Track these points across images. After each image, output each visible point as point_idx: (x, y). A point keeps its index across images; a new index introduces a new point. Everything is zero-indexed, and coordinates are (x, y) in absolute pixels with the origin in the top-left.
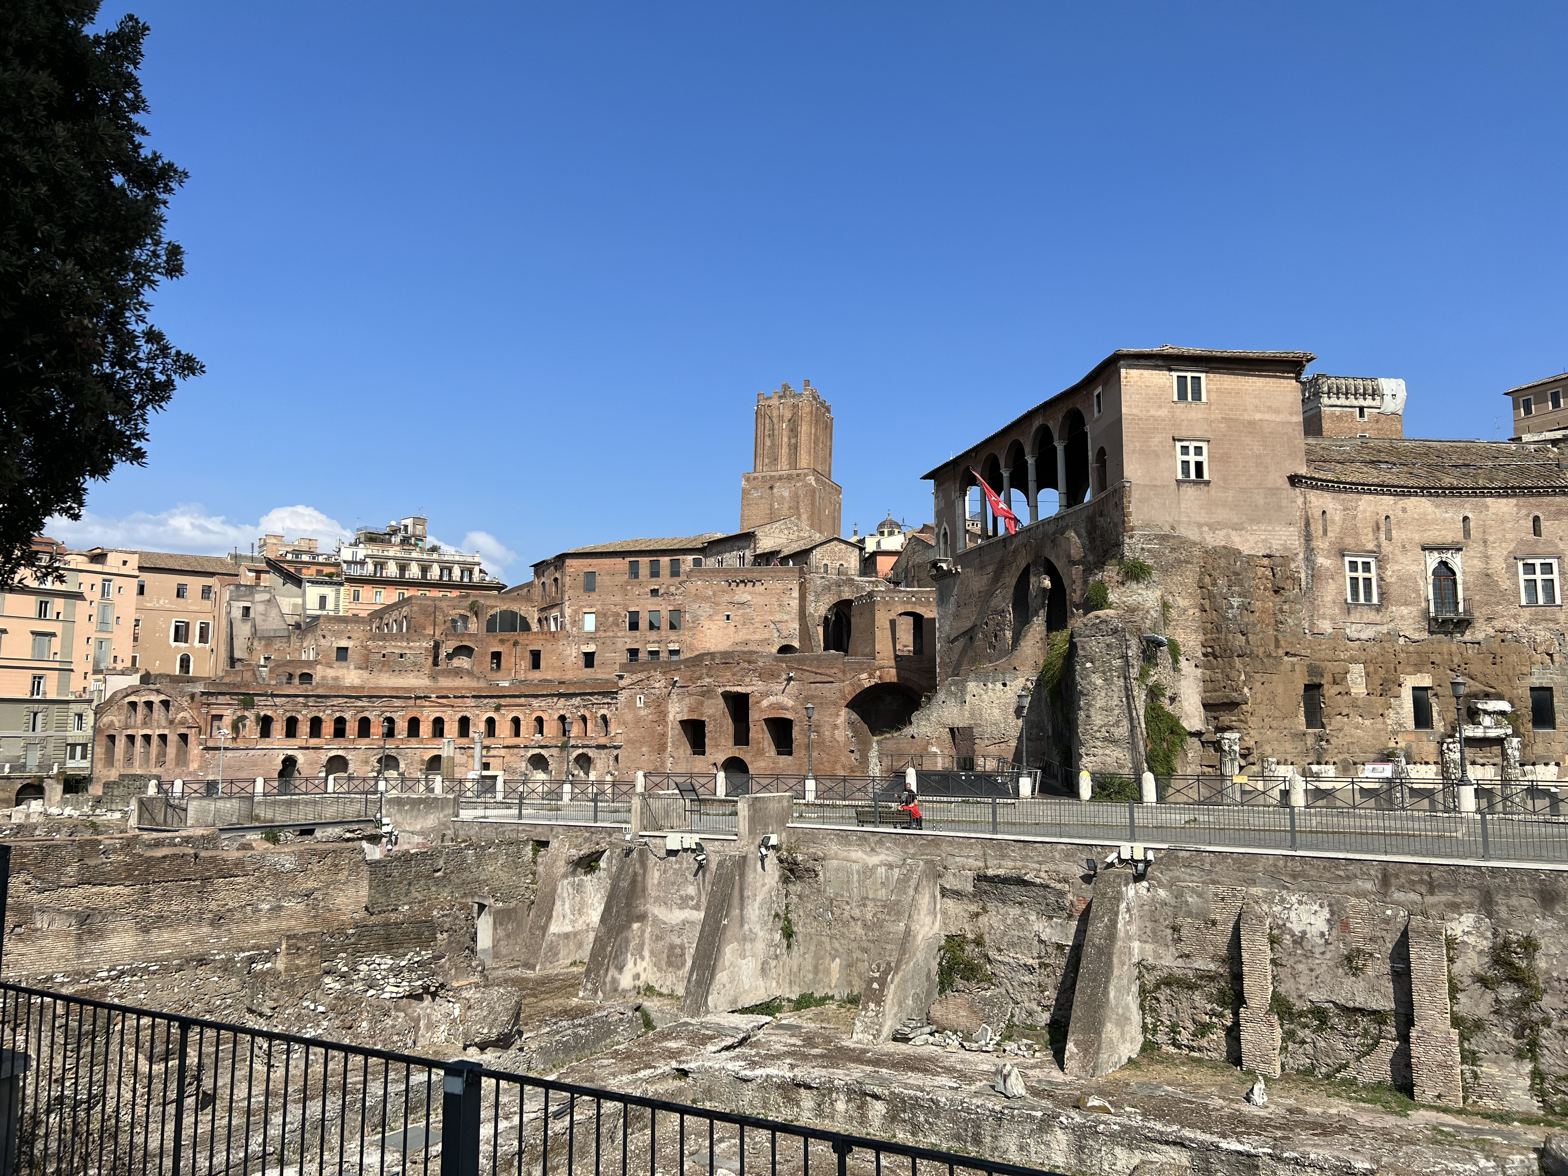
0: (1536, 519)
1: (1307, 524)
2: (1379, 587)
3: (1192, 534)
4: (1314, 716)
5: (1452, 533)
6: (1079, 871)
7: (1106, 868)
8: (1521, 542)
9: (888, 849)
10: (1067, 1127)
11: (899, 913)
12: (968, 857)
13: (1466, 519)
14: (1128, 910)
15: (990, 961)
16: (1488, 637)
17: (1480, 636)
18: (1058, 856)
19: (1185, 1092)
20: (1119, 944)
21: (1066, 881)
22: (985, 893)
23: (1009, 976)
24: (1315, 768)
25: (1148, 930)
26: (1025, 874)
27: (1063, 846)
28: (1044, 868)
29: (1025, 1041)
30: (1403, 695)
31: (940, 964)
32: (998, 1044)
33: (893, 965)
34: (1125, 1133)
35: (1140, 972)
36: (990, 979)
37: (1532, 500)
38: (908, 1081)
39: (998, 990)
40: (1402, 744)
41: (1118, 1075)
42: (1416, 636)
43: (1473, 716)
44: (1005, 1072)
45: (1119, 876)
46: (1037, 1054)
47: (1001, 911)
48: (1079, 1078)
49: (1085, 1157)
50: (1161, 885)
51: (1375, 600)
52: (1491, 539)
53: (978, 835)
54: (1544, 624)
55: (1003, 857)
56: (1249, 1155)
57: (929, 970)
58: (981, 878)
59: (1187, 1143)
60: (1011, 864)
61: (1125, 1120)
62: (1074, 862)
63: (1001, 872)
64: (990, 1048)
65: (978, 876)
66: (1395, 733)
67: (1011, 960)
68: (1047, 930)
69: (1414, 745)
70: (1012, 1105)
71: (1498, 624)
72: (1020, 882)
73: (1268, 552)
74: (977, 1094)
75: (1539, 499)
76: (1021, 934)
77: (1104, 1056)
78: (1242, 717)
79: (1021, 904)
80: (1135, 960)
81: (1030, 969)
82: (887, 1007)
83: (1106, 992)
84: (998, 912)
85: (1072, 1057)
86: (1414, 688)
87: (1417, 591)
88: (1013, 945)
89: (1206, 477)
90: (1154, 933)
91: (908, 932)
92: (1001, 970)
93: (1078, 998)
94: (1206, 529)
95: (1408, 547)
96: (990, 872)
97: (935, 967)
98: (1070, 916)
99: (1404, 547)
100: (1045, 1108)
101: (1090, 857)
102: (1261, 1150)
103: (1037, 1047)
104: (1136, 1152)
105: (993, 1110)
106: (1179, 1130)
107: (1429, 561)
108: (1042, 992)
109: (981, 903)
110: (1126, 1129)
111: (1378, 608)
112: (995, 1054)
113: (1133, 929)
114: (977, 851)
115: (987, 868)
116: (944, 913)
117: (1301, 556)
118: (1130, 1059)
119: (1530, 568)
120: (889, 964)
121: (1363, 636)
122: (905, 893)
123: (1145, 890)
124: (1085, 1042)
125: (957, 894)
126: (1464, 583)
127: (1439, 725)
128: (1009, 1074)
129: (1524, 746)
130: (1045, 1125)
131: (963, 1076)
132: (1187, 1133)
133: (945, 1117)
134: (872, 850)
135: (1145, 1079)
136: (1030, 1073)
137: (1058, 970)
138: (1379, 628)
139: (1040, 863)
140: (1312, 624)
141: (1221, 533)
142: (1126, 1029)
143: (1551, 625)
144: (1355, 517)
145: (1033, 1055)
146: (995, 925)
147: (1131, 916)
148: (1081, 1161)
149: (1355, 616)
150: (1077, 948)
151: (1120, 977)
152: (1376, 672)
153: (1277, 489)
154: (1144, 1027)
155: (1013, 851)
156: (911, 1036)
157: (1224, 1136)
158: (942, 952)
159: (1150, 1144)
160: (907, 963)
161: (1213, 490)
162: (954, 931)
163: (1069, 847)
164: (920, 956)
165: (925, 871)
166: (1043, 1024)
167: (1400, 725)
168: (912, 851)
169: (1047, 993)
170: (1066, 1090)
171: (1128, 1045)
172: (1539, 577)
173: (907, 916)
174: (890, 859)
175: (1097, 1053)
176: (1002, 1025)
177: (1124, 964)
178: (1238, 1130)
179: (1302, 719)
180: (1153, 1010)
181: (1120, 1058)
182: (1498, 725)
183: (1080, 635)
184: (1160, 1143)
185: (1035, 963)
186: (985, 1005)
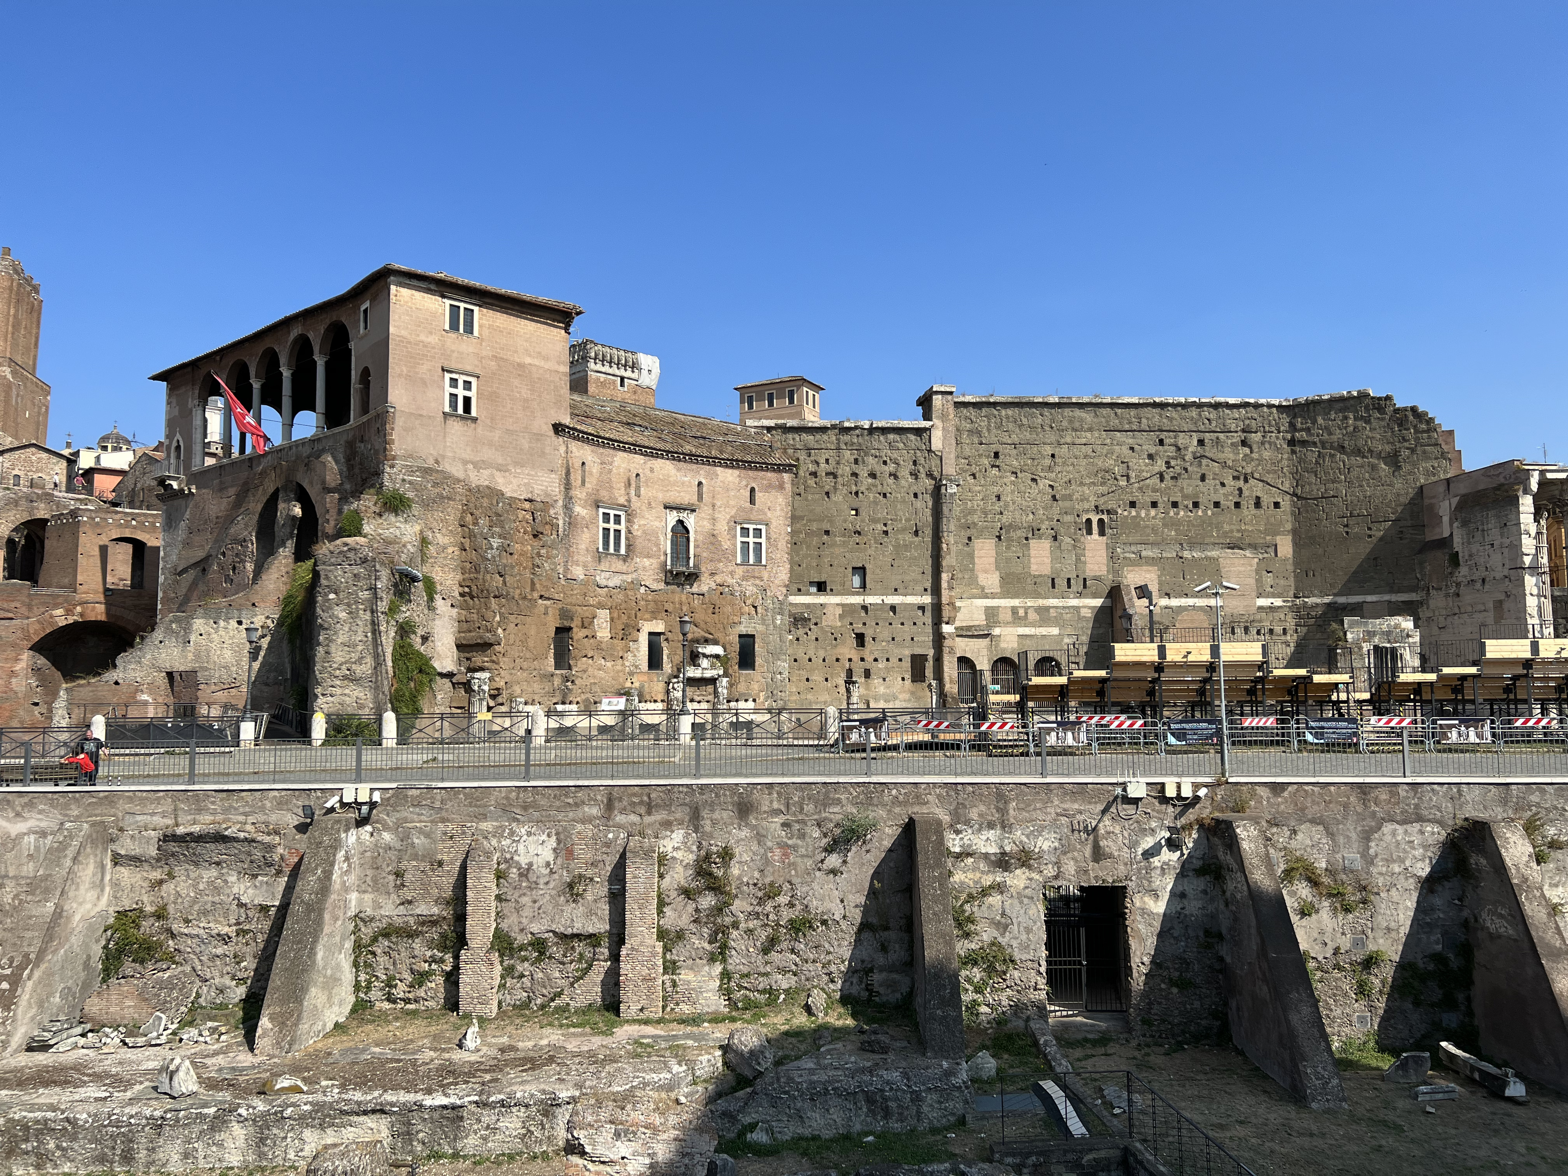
0: (752, 490)
1: (568, 473)
2: (627, 539)
3: (457, 470)
4: (563, 658)
5: (688, 497)
6: (293, 820)
7: (325, 814)
8: (741, 509)
9: (40, 812)
10: (246, 1120)
11: (47, 891)
12: (153, 814)
13: (700, 484)
14: (347, 859)
15: (173, 936)
16: (711, 590)
17: (704, 589)
18: (268, 805)
19: (394, 1050)
20: (333, 897)
21: (276, 832)
22: (173, 855)
23: (198, 950)
24: (560, 708)
25: (368, 879)
26: (226, 829)
27: (276, 793)
28: (251, 819)
29: (210, 1024)
30: (640, 639)
31: (105, 947)
32: (174, 1033)
33: (32, 956)
34: (317, 1112)
35: (356, 926)
36: (171, 958)
37: (750, 473)
38: (36, 1101)
39: (180, 969)
40: (637, 685)
41: (320, 1045)
42: (654, 586)
43: (694, 658)
44: (172, 1067)
45: (338, 821)
46: (223, 1038)
47: (192, 875)
48: (271, 1057)
49: (266, 1149)
50: (386, 828)
51: (623, 551)
52: (718, 504)
53: (169, 788)
54: (752, 581)
55: (199, 811)
56: (454, 1107)
57: (89, 957)
58: (169, 838)
59: (388, 1108)
60: (209, 818)
61: (320, 1097)
62: (288, 810)
63: (196, 829)
64: (163, 1040)
65: (165, 836)
66: (631, 674)
67: (202, 931)
68: (250, 891)
69: (646, 685)
70: (177, 1107)
71: (719, 579)
72: (220, 838)
73: (530, 496)
74: (131, 1101)
75: (756, 473)
76: (216, 899)
77: (304, 1027)
78: (494, 658)
79: (218, 864)
80: (351, 913)
81: (225, 939)
82: (20, 1011)
83: (312, 953)
84: (188, 876)
85: (265, 1034)
86: (650, 634)
87: (658, 545)
88: (205, 913)
89: (474, 413)
90: (375, 880)
91: (59, 914)
92: (187, 945)
93: (279, 963)
94: (470, 466)
95: (653, 505)
96: (181, 830)
97: (97, 951)
98: (279, 873)
99: (650, 504)
100: (220, 1102)
101: (307, 803)
102: (467, 1099)
103: (223, 1029)
104: (329, 1131)
105: (152, 1117)
106: (381, 1096)
107: (669, 519)
108: (238, 963)
109: (166, 869)
110: (319, 1107)
111: (625, 559)
112: (168, 1046)
113: (352, 879)
114: (167, 805)
115: (177, 825)
116: (116, 885)
117: (560, 503)
118: (337, 1025)
119: (745, 532)
120: (26, 956)
121: (611, 584)
122: (58, 866)
123: (368, 835)
124: (281, 1014)
125: (136, 860)
126: (696, 540)
127: (667, 667)
128: (177, 1069)
129: (731, 685)
130: (219, 1123)
131: (119, 1082)
132: (390, 1097)
133: (85, 1138)
134: (18, 815)
135: (351, 1044)
136: (209, 1061)
137: (259, 936)
138: (625, 577)
139: (246, 814)
140: (566, 570)
141: (486, 473)
142: (334, 991)
143: (758, 582)
144: (610, 471)
145: (218, 1040)
146: (184, 893)
147: (349, 866)
148: (261, 1155)
149: (604, 565)
150: (284, 908)
151: (331, 935)
152: (619, 617)
153: (542, 435)
154: (357, 987)
155: (213, 803)
156: (51, 1042)
157: (429, 1091)
158: (109, 933)
159: (346, 1119)
160: (55, 952)
161: (480, 429)
162: (127, 904)
163: (284, 793)
164: (75, 941)
165: (90, 836)
166: (237, 1000)
167: (636, 667)
168: (76, 813)
169: (243, 964)
170: (253, 1075)
171: (336, 1009)
172: (751, 540)
173: (58, 893)
174: (43, 824)
175: (296, 1025)
176: (183, 1009)
177: (337, 919)
178: (445, 1082)
179: (551, 661)
180: (367, 965)
181: (325, 1025)
182: (713, 666)
183: (324, 563)
184: (358, 1114)
185: (231, 931)
186: (161, 989)
